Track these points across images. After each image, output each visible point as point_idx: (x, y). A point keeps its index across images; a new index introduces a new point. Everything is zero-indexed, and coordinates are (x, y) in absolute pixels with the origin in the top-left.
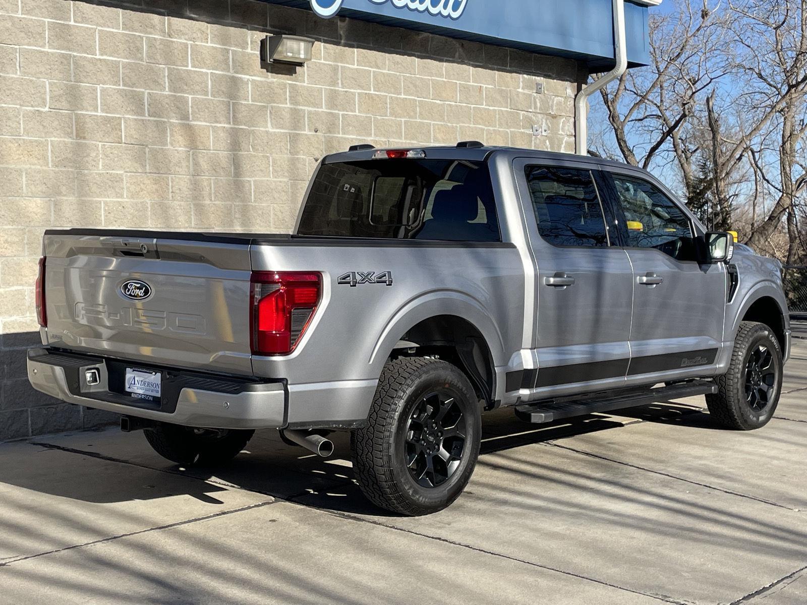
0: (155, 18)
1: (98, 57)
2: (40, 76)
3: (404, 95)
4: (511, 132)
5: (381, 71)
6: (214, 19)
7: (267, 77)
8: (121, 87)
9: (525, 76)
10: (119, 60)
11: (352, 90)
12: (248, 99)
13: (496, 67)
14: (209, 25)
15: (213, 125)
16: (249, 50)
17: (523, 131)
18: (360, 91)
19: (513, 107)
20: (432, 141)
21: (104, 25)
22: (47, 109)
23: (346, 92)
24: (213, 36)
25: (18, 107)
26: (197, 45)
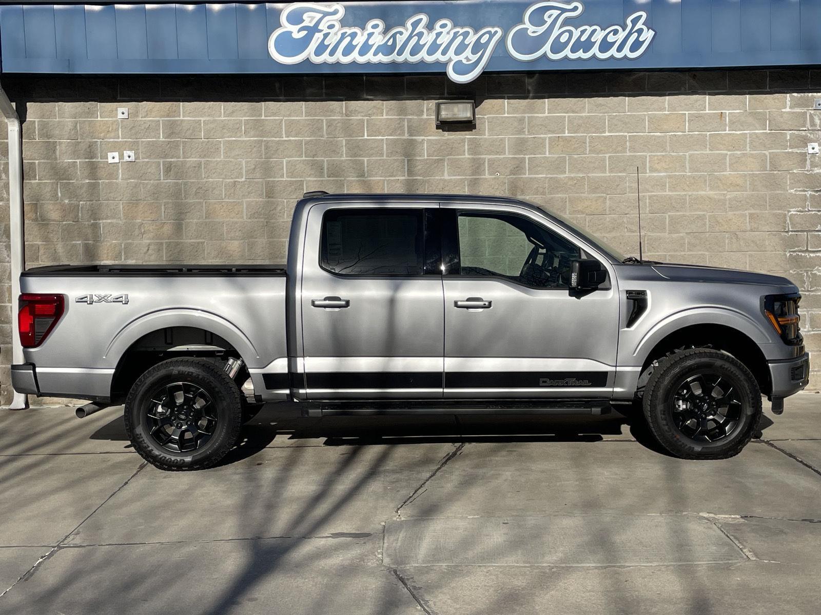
0: (334, 105)
1: (285, 139)
2: (237, 157)
3: (609, 132)
4: (770, 153)
5: (579, 115)
6: (389, 97)
7: (443, 136)
8: (304, 158)
9: (795, 94)
10: (302, 139)
11: (542, 136)
12: (424, 154)
13: (747, 91)
14: (385, 102)
15: (388, 179)
16: (425, 116)
17: (790, 150)
18: (551, 135)
19: (773, 128)
20: (648, 171)
21: (290, 115)
22: (243, 179)
23: (534, 138)
24: (387, 110)
25: (221, 180)
26: (372, 119)
